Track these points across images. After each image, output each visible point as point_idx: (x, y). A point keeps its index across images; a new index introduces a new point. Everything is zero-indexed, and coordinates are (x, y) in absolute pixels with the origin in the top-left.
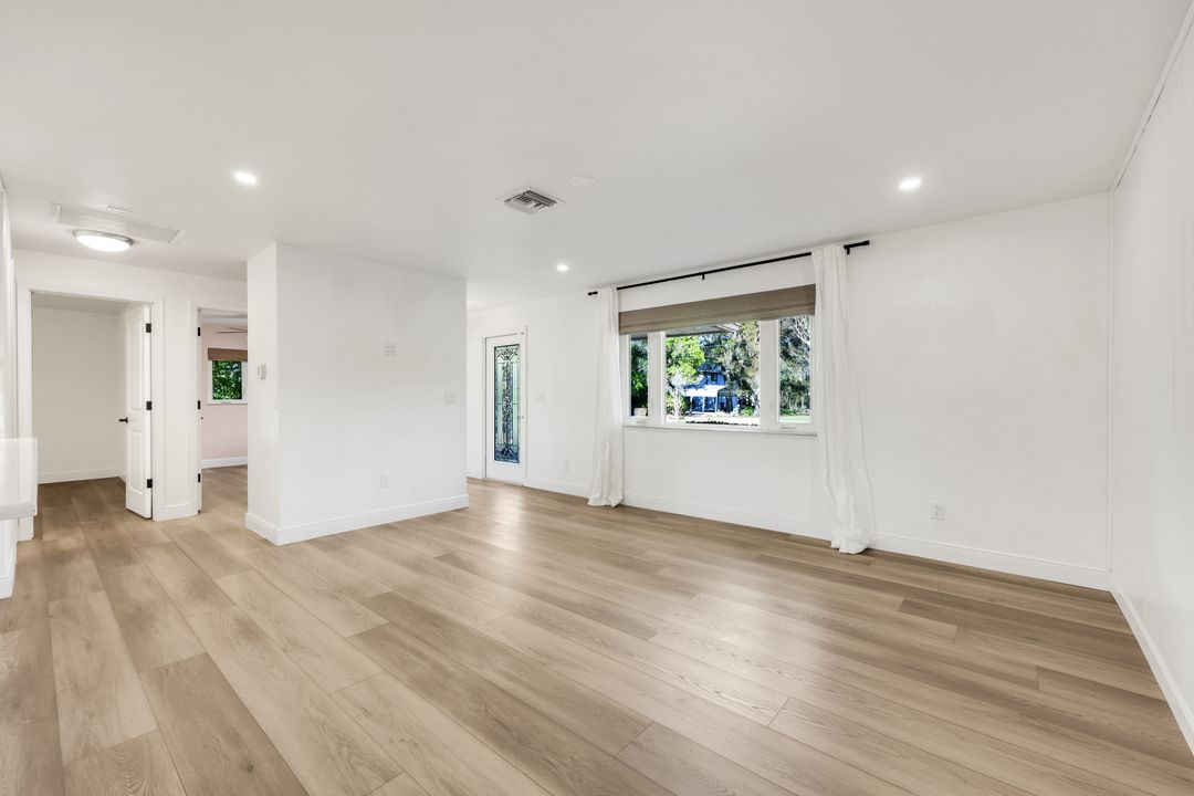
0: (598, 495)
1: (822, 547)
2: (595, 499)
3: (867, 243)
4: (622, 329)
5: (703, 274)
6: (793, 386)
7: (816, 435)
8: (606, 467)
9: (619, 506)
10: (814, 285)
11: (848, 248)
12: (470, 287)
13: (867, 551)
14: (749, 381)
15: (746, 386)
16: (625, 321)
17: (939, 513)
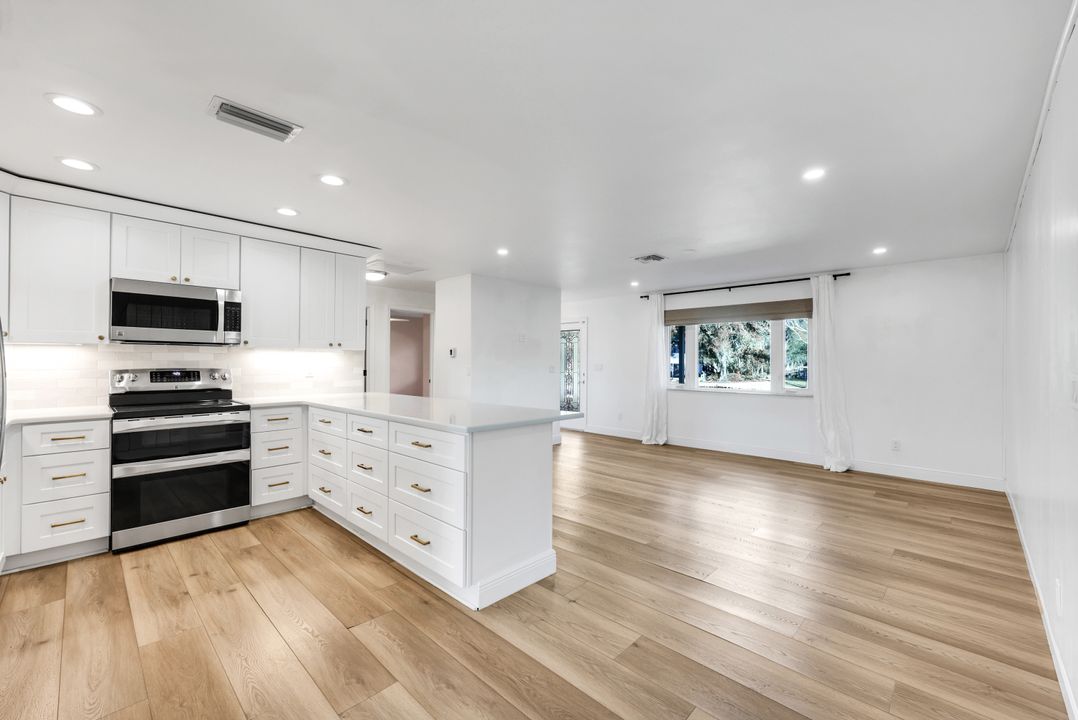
0: (648, 437)
1: (819, 469)
2: (648, 440)
3: (848, 274)
4: (667, 323)
5: (730, 288)
6: (755, 355)
7: (812, 397)
8: (655, 419)
9: (664, 445)
10: (811, 300)
11: (835, 277)
12: (563, 294)
13: (848, 471)
14: (715, 350)
15: (713, 355)
16: (669, 316)
17: (896, 447)
